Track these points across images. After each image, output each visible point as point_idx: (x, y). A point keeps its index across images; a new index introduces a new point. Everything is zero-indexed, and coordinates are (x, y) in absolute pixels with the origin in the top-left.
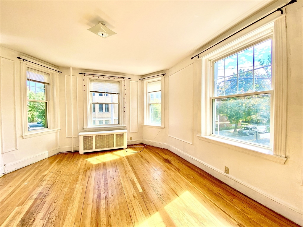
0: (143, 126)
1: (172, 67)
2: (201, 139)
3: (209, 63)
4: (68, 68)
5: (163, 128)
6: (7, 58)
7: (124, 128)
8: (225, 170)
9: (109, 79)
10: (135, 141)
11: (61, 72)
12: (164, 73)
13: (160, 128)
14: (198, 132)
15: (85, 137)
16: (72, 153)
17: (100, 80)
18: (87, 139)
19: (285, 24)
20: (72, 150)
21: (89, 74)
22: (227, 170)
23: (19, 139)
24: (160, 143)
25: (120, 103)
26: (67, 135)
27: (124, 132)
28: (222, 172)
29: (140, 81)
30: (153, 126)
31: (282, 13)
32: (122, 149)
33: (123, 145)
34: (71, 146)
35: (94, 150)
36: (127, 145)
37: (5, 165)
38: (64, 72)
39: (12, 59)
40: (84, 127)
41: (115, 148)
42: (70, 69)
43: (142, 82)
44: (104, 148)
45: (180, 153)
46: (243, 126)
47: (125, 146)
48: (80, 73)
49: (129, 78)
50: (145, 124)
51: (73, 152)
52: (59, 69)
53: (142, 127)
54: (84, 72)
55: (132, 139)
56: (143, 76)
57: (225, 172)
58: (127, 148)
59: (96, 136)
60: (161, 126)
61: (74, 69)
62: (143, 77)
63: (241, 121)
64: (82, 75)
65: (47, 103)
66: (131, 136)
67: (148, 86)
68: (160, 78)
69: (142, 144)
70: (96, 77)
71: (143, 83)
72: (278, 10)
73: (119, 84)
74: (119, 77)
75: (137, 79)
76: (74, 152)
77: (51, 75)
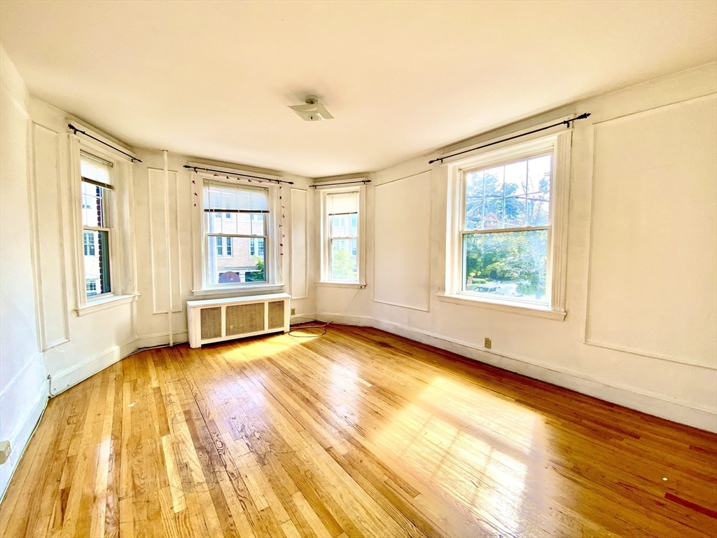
0: (316, 285)
1: (384, 169)
2: (443, 300)
3: (458, 174)
4: (157, 152)
5: (363, 287)
6: (45, 125)
7: (280, 290)
8: (486, 343)
9: (250, 184)
10: (300, 316)
11: (140, 161)
12: (365, 179)
13: (356, 287)
14: (439, 288)
15: (204, 312)
16: (170, 348)
17: (231, 183)
18: (209, 315)
19: (570, 141)
20: (169, 340)
21: (207, 170)
22: (488, 343)
23: (72, 317)
24: (357, 316)
25: (270, 236)
26: (155, 309)
27: (285, 298)
28: (481, 346)
29: (311, 190)
30: (342, 284)
31: (568, 126)
32: (282, 333)
33: (282, 325)
34: (165, 334)
35: (224, 338)
36: (291, 326)
37: (48, 378)
38: (147, 160)
39: (54, 129)
40: (195, 288)
41: (267, 331)
42: (162, 155)
43: (315, 193)
44: (243, 332)
45: (401, 329)
46: (476, 284)
47: (286, 328)
48: (186, 167)
49: (291, 183)
50: (322, 281)
51: (171, 345)
52: (135, 152)
53: (314, 286)
54: (195, 164)
55: (296, 312)
56: (316, 179)
57: (486, 346)
58: (291, 331)
59: (228, 308)
60: (358, 283)
61: (172, 155)
62: (317, 183)
63: (473, 274)
64: (190, 170)
65: (107, 232)
66: (293, 307)
67: (327, 200)
68: (357, 188)
69: (316, 322)
70: (222, 178)
71: (316, 195)
72: (565, 122)
73: (268, 195)
74: (270, 180)
75: (306, 185)
76: (174, 346)
77: (115, 165)
